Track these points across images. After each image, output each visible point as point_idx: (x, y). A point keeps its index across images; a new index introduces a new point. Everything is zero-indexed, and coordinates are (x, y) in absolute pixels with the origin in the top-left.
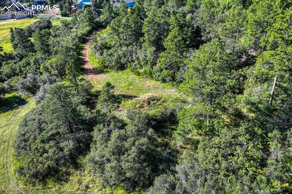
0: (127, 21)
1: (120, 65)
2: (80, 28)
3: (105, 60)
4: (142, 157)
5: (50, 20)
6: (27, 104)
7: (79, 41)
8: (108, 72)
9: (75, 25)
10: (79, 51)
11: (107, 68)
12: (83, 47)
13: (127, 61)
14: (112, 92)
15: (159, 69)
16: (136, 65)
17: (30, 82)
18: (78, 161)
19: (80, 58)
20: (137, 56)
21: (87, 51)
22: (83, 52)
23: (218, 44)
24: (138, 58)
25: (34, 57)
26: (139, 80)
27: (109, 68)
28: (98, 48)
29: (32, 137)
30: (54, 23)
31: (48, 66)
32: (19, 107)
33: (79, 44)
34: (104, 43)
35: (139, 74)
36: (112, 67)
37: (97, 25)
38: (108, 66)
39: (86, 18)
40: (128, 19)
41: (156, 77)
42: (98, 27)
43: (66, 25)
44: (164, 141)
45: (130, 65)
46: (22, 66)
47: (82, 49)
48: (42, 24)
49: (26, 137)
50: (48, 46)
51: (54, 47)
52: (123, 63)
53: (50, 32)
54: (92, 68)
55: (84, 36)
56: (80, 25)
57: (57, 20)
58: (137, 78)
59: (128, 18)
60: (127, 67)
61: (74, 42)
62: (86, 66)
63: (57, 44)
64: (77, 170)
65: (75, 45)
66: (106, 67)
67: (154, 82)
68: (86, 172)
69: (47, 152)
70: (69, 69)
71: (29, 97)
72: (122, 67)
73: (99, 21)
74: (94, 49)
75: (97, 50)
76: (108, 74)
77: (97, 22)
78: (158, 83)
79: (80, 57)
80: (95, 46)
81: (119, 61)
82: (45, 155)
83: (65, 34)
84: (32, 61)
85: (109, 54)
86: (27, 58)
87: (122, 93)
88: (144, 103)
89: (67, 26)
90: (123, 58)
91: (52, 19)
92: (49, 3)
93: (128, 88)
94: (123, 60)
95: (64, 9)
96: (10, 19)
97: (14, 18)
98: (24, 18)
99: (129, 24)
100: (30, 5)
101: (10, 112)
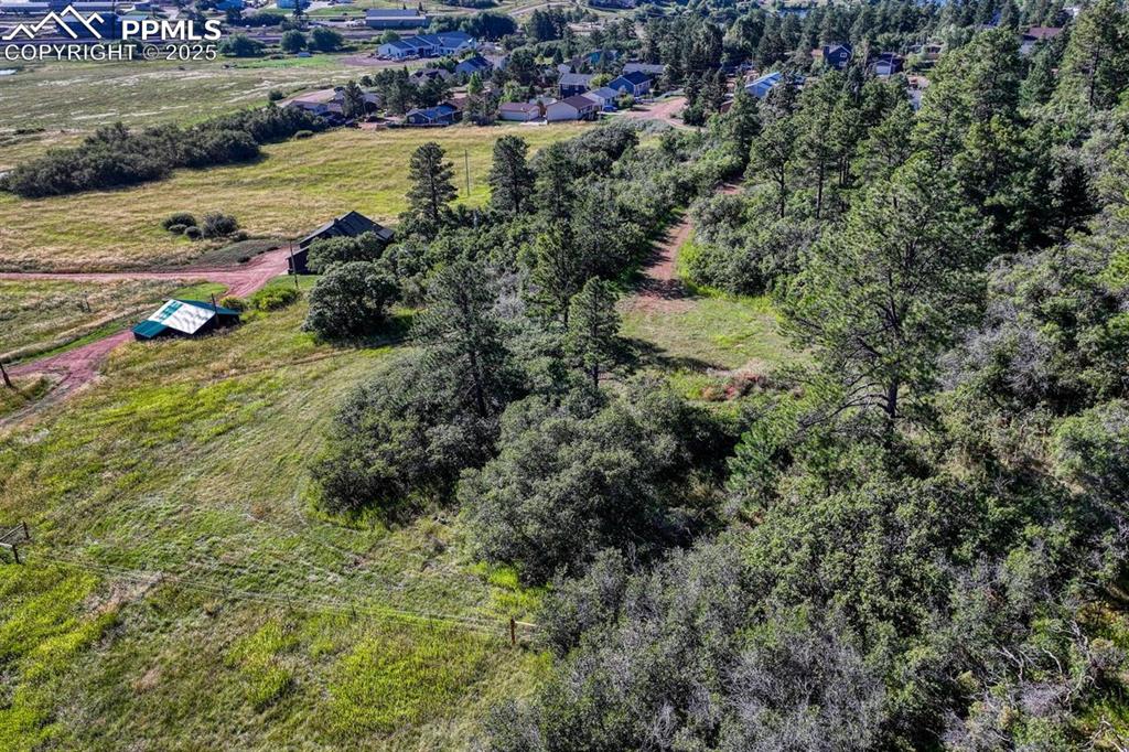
1: (751, 277)
3: (710, 256)
5: (641, 134)
7: (676, 197)
8: (707, 295)
10: (662, 227)
11: (709, 285)
12: (682, 215)
13: (779, 266)
16: (801, 284)
18: (457, 490)
19: (651, 245)
21: (686, 229)
22: (671, 231)
27: (714, 284)
30: (650, 142)
33: (671, 207)
36: (724, 280)
38: (714, 274)
43: (671, 146)
45: (785, 283)
47: (675, 222)
52: (764, 272)
54: (666, 279)
60: (772, 288)
61: (658, 197)
62: (653, 273)
64: (442, 509)
65: (657, 205)
66: (707, 279)
68: (460, 517)
72: (753, 285)
76: (704, 303)
79: (654, 242)
81: (753, 263)
85: (732, 239)
88: (732, 388)
89: (676, 151)
90: (770, 257)
91: (651, 128)
92: (664, 78)
93: (727, 345)
94: (769, 263)
95: (700, 99)
96: (532, 120)
97: (543, 119)
98: (569, 120)
99: (826, 145)
100: (604, 83)
101: (387, 349)
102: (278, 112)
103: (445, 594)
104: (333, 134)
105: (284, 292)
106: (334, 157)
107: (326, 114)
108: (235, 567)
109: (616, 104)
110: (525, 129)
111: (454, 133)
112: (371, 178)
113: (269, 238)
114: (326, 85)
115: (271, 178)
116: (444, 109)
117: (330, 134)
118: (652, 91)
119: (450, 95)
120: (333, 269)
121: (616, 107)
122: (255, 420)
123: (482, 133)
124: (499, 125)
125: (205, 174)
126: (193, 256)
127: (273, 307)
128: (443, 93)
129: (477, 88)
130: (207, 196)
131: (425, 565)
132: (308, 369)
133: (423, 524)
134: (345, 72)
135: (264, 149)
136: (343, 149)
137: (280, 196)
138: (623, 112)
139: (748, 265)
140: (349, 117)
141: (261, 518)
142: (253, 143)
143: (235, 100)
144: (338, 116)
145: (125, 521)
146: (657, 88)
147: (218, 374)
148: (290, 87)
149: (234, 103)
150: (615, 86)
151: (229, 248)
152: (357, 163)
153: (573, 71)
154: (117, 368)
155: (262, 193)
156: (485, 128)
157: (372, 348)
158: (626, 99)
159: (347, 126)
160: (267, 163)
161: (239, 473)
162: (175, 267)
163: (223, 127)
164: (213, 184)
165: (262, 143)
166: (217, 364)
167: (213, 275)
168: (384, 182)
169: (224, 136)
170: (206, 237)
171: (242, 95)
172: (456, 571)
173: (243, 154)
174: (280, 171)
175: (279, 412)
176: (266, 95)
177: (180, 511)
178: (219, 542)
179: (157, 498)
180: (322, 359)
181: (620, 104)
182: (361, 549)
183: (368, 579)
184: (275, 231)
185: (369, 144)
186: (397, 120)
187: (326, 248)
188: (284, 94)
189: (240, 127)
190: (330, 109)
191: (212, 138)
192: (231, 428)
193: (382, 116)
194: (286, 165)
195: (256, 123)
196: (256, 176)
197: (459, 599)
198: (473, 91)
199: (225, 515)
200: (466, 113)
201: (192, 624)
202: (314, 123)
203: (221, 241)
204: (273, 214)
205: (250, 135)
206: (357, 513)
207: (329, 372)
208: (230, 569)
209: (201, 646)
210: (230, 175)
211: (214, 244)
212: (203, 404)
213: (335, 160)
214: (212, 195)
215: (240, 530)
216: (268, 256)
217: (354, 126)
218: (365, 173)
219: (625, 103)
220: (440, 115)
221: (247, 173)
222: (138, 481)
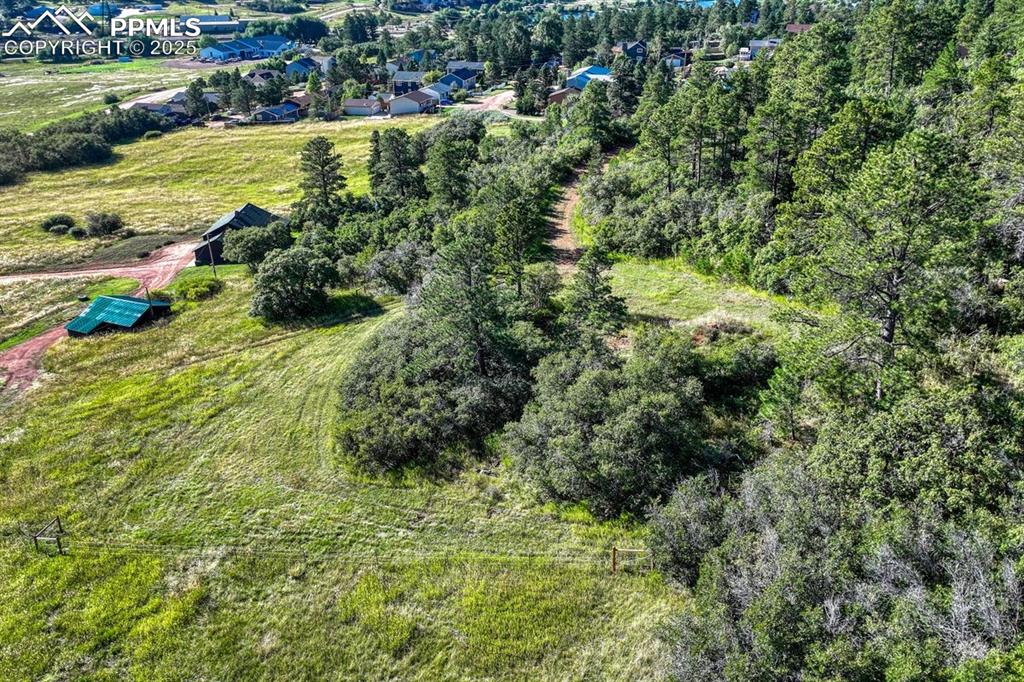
0: (701, 114)
1: (658, 242)
2: (561, 143)
3: (615, 226)
4: (652, 438)
5: (484, 123)
6: (385, 315)
7: (552, 177)
8: (619, 260)
9: (550, 135)
10: (547, 204)
11: (618, 251)
12: (561, 193)
13: (681, 231)
14: (607, 279)
15: (772, 255)
16: (706, 244)
17: (400, 262)
18: (488, 444)
19: (545, 221)
20: (713, 218)
21: (570, 205)
22: (556, 206)
23: (919, 142)
24: (714, 226)
25: (421, 209)
26: (705, 286)
27: (622, 250)
28: (600, 193)
29: (386, 371)
30: (493, 131)
31: (454, 229)
32: (364, 320)
33: (550, 186)
34: (622, 179)
35: (709, 270)
36: (633, 246)
37: (615, 136)
38: (621, 242)
39: (586, 114)
40: (705, 109)
41: (757, 276)
42: (618, 141)
43: (525, 134)
44: (731, 426)
45: (690, 245)
46: (388, 229)
47: (557, 199)
48: (457, 129)
49: (372, 370)
50: (463, 180)
51: (478, 188)
52: (667, 237)
53: (476, 150)
54: (572, 248)
55: (570, 166)
56: (565, 135)
57: (503, 123)
58: (701, 279)
59: (706, 106)
60: (678, 250)
61: (538, 177)
62: (558, 243)
63: (489, 178)
64: (481, 462)
65: (539, 185)
66: (613, 247)
67: (752, 291)
68: (502, 467)
69: (415, 405)
70: (505, 222)
71: (392, 300)
72: (661, 249)
73: (625, 125)
74: (588, 196)
75: (599, 198)
77: (617, 128)
78: (763, 295)
79: (546, 218)
80: (593, 185)
81: (656, 230)
82: (411, 411)
83: (516, 158)
84: (414, 216)
85: (631, 210)
86: (402, 209)
87: (644, 312)
88: (700, 336)
89: (528, 137)
90: (671, 223)
91: (489, 118)
92: (488, 74)
93: (665, 301)
94: (670, 230)
95: (529, 91)
96: (375, 114)
97: (386, 114)
98: (412, 113)
99: (705, 124)
100: (435, 79)
101: (341, 327)
102: (124, 114)
103: (524, 535)
104: (183, 133)
105: (209, 282)
106: (190, 155)
107: (172, 114)
108: (299, 534)
109: (451, 98)
110: (373, 122)
111: (303, 128)
112: (234, 172)
113: (157, 233)
114: (157, 87)
115: (132, 177)
116: (289, 106)
117: (179, 134)
118: (477, 85)
119: (290, 93)
120: (275, 256)
121: (450, 100)
122: (241, 401)
123: (331, 128)
124: (346, 120)
125: (62, 176)
126: (86, 254)
127: (201, 297)
128: (283, 92)
129: (316, 87)
130: (71, 197)
131: (490, 512)
132: (271, 350)
133: (471, 476)
134: (173, 75)
135: (117, 149)
136: (196, 147)
137: (148, 194)
138: (459, 105)
139: (652, 231)
140: (193, 117)
141: (299, 487)
142: (105, 144)
143: (69, 104)
144: (182, 116)
145: (157, 506)
146: (482, 83)
147: (180, 362)
148: (121, 90)
149: (72, 108)
150: (447, 81)
151: (121, 245)
152: (216, 160)
153: (401, 69)
154: (64, 364)
155: (130, 191)
156: (332, 123)
157: (325, 326)
158: (458, 93)
159: (194, 125)
160: (123, 163)
161: (254, 450)
162: (71, 266)
163: (70, 131)
164: (74, 186)
165: (113, 144)
166: (175, 353)
167: (116, 272)
168: (250, 176)
169: (77, 139)
170: (92, 236)
171: (75, 99)
172: (524, 515)
173: (98, 156)
174: (139, 170)
175: (263, 392)
176: (100, 98)
177: (211, 489)
178: (269, 513)
179: (178, 480)
180: (279, 340)
181: (455, 97)
182: (418, 505)
183: (440, 530)
184: (161, 226)
185: (222, 141)
186: (241, 117)
187: (242, 238)
188: (120, 98)
189: (87, 129)
190: (173, 110)
191: (64, 141)
192: (221, 410)
193: (225, 115)
194: (144, 164)
195: (103, 125)
196: (117, 175)
197: (540, 538)
198: (312, 89)
199: (260, 490)
200: (311, 110)
201: (284, 589)
202: (161, 123)
203: (110, 238)
204: (150, 210)
205: (101, 137)
206: (398, 475)
207: (293, 351)
208: (293, 537)
209: (304, 607)
210: (88, 175)
211: (103, 242)
212: (178, 391)
213: (192, 158)
214: (77, 196)
215: (283, 501)
216: (168, 250)
217: (200, 125)
218: (228, 168)
219: (459, 97)
220: (286, 112)
221: (105, 173)
222: (151, 466)
